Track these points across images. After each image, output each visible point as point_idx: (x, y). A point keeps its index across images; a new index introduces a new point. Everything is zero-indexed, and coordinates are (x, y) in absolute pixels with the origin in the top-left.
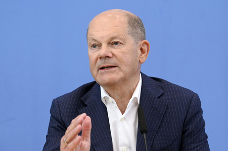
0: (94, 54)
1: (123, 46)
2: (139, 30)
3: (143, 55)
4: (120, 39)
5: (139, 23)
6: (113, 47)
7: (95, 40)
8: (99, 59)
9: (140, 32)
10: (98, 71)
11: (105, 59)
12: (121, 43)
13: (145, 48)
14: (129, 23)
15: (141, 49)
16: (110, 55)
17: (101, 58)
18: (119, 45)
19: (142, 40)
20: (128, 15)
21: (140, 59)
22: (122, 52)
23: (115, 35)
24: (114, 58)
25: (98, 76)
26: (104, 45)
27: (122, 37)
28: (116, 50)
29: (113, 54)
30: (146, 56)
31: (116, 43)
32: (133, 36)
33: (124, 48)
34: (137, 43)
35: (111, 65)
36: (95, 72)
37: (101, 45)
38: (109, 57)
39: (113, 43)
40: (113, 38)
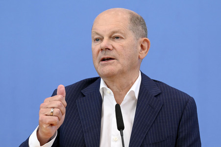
0: (96, 46)
1: (123, 40)
2: (140, 28)
3: (143, 52)
4: (121, 33)
5: (141, 21)
6: (114, 41)
7: (97, 34)
8: (100, 51)
9: (141, 29)
10: (99, 63)
11: (105, 51)
12: (122, 38)
13: (145, 45)
14: (131, 20)
15: (142, 46)
16: (110, 47)
17: (102, 50)
18: (119, 39)
19: (142, 37)
20: (131, 13)
21: (140, 55)
22: (122, 46)
23: (116, 29)
24: (114, 51)
25: (99, 68)
26: (106, 38)
27: (123, 32)
28: (116, 44)
29: (113, 47)
30: (146, 53)
31: (117, 38)
32: (134, 32)
33: (123, 42)
34: (138, 39)
35: (110, 57)
36: (97, 64)
37: (103, 38)
38: (109, 49)
39: (114, 37)
40: (114, 32)
